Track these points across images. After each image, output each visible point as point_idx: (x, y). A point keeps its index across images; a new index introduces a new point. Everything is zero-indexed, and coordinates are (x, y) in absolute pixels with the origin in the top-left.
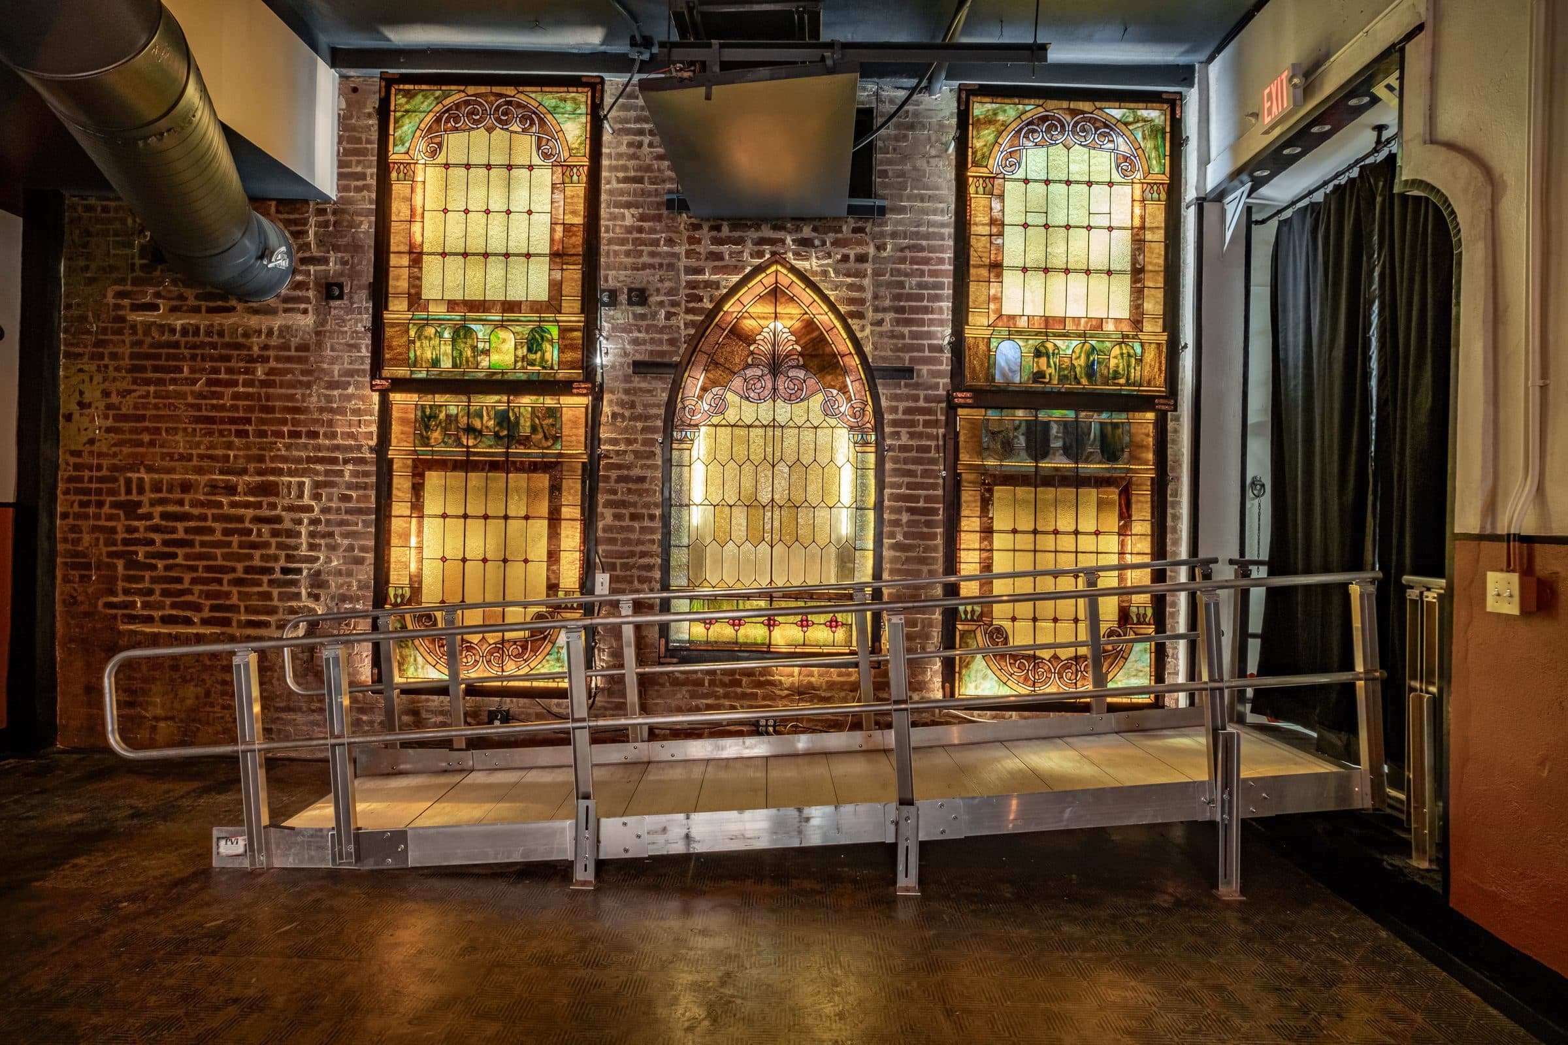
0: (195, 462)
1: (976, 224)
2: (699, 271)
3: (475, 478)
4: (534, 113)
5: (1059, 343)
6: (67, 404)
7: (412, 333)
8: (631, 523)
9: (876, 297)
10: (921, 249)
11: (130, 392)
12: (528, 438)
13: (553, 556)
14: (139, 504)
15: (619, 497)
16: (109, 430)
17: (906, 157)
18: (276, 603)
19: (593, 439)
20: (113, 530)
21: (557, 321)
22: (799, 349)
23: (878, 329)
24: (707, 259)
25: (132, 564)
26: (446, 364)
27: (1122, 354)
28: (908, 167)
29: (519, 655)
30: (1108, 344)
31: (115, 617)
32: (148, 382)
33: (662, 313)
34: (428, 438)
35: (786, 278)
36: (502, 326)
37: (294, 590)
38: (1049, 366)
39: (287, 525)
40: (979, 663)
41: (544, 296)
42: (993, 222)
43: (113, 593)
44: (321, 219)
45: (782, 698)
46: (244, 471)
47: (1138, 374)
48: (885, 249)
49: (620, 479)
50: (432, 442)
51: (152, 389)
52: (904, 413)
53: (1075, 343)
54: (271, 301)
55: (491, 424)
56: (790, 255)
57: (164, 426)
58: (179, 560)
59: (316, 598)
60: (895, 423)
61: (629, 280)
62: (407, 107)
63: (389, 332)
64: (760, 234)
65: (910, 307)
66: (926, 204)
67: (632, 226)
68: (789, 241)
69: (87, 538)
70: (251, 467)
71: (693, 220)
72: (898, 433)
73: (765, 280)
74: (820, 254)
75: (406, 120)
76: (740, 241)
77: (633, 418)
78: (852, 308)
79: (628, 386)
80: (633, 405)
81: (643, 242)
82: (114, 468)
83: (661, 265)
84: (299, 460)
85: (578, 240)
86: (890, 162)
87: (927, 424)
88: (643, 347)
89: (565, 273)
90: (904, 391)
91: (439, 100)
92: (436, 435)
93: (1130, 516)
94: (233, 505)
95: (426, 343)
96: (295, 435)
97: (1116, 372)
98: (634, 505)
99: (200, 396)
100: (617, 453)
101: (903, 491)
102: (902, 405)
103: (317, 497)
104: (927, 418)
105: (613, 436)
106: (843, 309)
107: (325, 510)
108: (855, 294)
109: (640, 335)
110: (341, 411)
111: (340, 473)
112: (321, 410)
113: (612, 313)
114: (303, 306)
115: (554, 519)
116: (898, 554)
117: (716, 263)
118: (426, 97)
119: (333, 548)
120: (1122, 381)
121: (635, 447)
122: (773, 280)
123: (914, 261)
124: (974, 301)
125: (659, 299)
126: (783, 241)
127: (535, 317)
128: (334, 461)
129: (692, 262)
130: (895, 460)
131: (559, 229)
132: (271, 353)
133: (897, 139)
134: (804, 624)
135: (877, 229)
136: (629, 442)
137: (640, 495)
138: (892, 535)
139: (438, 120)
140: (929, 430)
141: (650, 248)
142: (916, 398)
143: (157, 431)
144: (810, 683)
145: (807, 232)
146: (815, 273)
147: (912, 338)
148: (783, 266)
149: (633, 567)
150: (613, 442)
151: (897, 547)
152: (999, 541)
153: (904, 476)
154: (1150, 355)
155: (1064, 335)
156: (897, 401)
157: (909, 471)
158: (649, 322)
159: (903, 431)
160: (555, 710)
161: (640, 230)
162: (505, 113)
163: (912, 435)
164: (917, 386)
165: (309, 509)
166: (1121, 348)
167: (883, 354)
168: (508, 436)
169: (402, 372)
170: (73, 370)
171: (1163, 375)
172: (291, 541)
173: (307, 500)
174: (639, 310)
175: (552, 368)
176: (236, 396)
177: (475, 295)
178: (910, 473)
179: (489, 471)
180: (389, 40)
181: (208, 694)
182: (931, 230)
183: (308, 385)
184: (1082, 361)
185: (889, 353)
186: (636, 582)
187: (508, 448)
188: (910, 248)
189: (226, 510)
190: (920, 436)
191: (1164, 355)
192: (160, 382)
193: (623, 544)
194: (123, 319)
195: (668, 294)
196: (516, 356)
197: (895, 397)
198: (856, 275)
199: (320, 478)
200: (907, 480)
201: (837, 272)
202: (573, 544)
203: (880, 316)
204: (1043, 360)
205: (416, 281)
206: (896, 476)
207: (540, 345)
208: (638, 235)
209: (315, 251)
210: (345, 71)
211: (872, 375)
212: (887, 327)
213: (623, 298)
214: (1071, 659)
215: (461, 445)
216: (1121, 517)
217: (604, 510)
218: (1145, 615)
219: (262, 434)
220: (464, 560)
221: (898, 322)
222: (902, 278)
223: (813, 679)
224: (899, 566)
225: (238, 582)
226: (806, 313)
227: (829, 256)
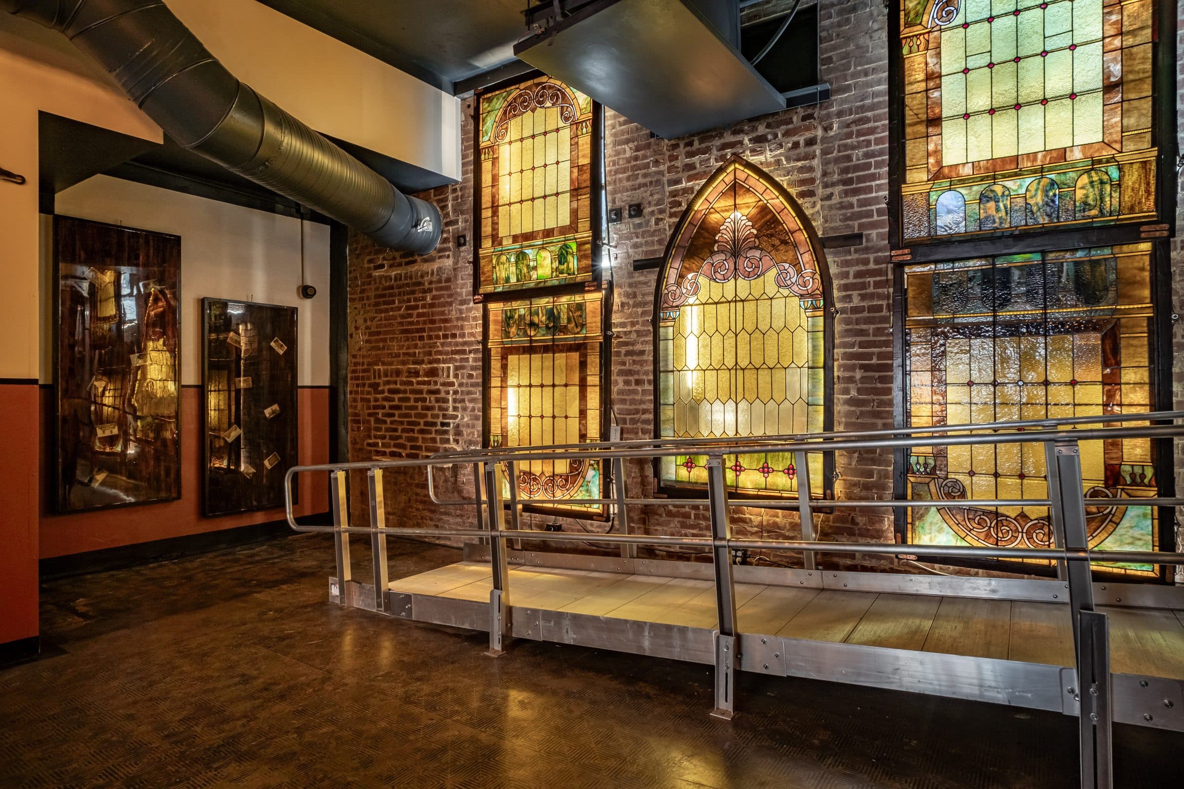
0: (401, 358)
1: (911, 84)
2: (678, 182)
3: (536, 358)
4: (559, 90)
5: (1009, 184)
6: (351, 329)
7: (494, 261)
8: (636, 387)
9: (825, 174)
10: (867, 120)
11: (374, 318)
12: (565, 327)
13: (583, 413)
14: (378, 385)
15: (627, 367)
16: (367, 341)
17: (848, 39)
18: (438, 445)
19: (607, 324)
20: (369, 400)
21: (575, 239)
22: (755, 232)
23: (827, 203)
24: (683, 170)
25: (378, 421)
26: (513, 280)
27: (1092, 182)
28: (852, 47)
29: (564, 486)
30: (1073, 175)
31: (371, 451)
32: (381, 311)
33: (653, 220)
34: (509, 333)
35: (743, 173)
36: (543, 248)
37: (447, 437)
38: (998, 210)
39: (443, 395)
40: (933, 517)
41: (567, 222)
42: (929, 77)
43: (369, 437)
44: (454, 195)
45: (752, 534)
46: (422, 362)
47: (1115, 202)
48: (831, 129)
49: (628, 353)
50: (511, 335)
51: (383, 315)
52: (855, 277)
53: (1028, 181)
54: (433, 253)
55: (544, 318)
56: (748, 152)
57: (388, 336)
58: (396, 418)
59: (457, 441)
60: (846, 287)
61: (629, 199)
62: (489, 109)
63: (483, 262)
64: (723, 141)
65: (858, 177)
66: (869, 78)
67: (631, 157)
68: (746, 141)
69: (359, 405)
70: (426, 358)
71: (673, 142)
72: (850, 296)
73: (726, 178)
74: (773, 147)
75: (489, 118)
76: (707, 150)
77: (636, 305)
78: (804, 188)
79: (631, 280)
80: (635, 296)
81: (638, 168)
82: (369, 364)
83: (651, 182)
84: (447, 353)
85: (587, 176)
86: (834, 48)
87: (877, 285)
88: (641, 249)
89: (580, 202)
90: (855, 256)
91: (505, 99)
92: (513, 330)
93: (1118, 363)
94: (419, 383)
95: (501, 266)
96: (445, 336)
97: (1086, 203)
98: (638, 373)
99: (403, 317)
100: (625, 333)
101: (856, 349)
102: (852, 270)
103: (456, 376)
104: (878, 279)
105: (622, 320)
106: (793, 191)
107: (461, 385)
108: (806, 176)
109: (638, 240)
110: (466, 319)
111: (467, 360)
112: (458, 319)
113: (619, 226)
114: (447, 253)
115: (583, 386)
116: (853, 409)
117: (691, 173)
118: (498, 99)
119: (465, 409)
120: (1094, 212)
121: (637, 327)
122: (732, 177)
123: (860, 134)
124: (911, 160)
125: (650, 209)
126: (741, 143)
127: (562, 238)
128: (463, 352)
129: (673, 176)
130: (847, 322)
131: (575, 170)
132: (433, 286)
133: (839, 25)
134: (765, 470)
135: (824, 112)
136: (633, 324)
137: (642, 365)
138: (846, 391)
139: (505, 113)
140: (880, 290)
141: (643, 171)
142: (866, 262)
143: (385, 340)
144: (775, 524)
145: (762, 129)
146: (768, 165)
147: (860, 206)
148: (740, 164)
149: (638, 421)
150: (623, 325)
151: (851, 402)
152: (954, 393)
153: (856, 335)
154: (1132, 177)
155: (1016, 175)
156: (848, 266)
157: (862, 330)
158: (644, 229)
159: (855, 293)
160: (590, 528)
161: (636, 158)
162: (542, 96)
163: (863, 297)
164: (867, 250)
165: (452, 384)
166: (1090, 177)
167: (833, 225)
168: (554, 326)
169: (489, 289)
170: (353, 307)
171: (1152, 198)
172: (444, 405)
173: (452, 379)
174: (637, 221)
175: (574, 274)
176: (419, 315)
177: (527, 229)
178: (862, 333)
179: (544, 352)
180: (478, 68)
181: (410, 501)
182: (876, 100)
183: (450, 304)
184: (1039, 199)
185: (839, 223)
186: (640, 433)
187: (554, 335)
188: (856, 122)
189: (416, 387)
190: (872, 296)
191: (1153, 173)
192: (386, 311)
193: (631, 404)
194: (370, 276)
195: (657, 205)
196: (552, 268)
197: (847, 263)
198: (805, 158)
199: (458, 364)
200: (859, 339)
201: (788, 159)
202: (594, 404)
203: (829, 191)
204: (992, 204)
205: (495, 225)
206: (848, 336)
207: (565, 258)
208: (635, 163)
209: (452, 217)
210: (461, 95)
211: (819, 245)
212: (836, 200)
213: (626, 214)
214: (1042, 519)
215: (526, 335)
216: (1105, 365)
217: (618, 378)
218: (1143, 476)
219: (430, 337)
220: (530, 417)
221: (846, 193)
222: (849, 152)
223: (777, 520)
224: (854, 420)
225: (422, 431)
226: (761, 200)
227: (781, 146)
